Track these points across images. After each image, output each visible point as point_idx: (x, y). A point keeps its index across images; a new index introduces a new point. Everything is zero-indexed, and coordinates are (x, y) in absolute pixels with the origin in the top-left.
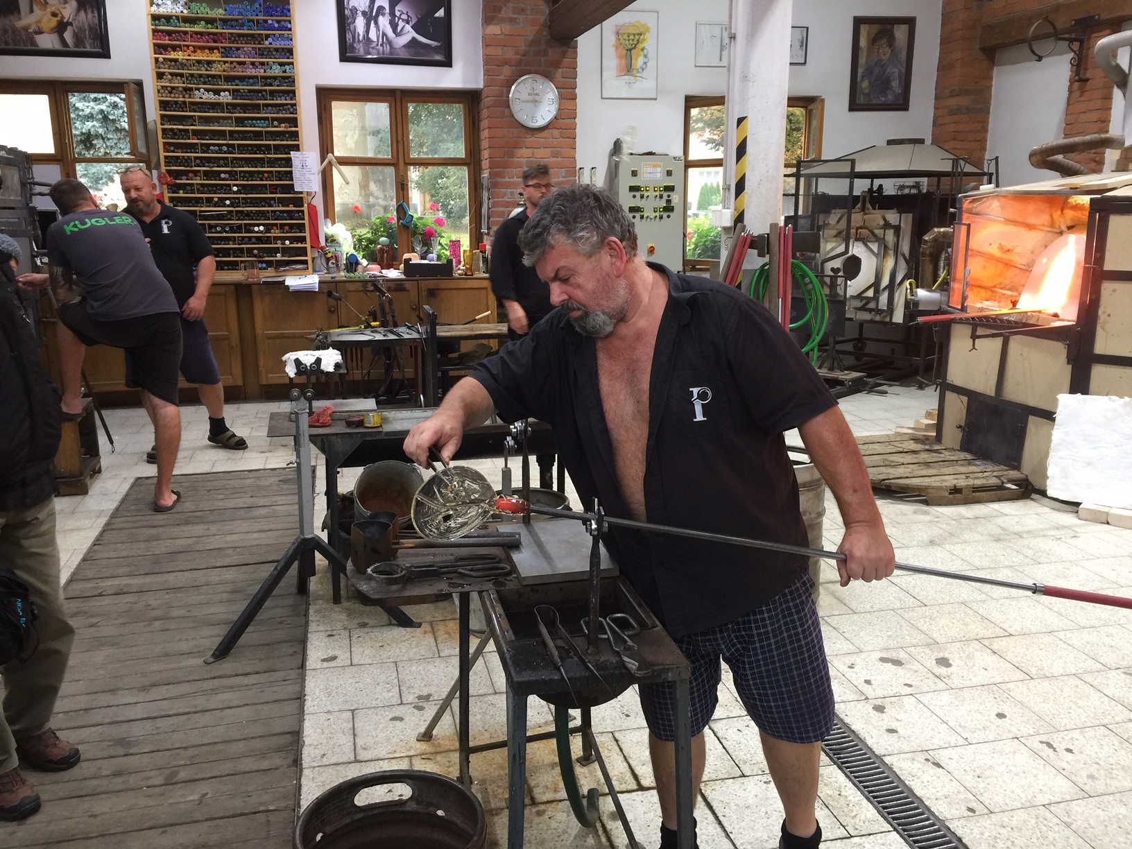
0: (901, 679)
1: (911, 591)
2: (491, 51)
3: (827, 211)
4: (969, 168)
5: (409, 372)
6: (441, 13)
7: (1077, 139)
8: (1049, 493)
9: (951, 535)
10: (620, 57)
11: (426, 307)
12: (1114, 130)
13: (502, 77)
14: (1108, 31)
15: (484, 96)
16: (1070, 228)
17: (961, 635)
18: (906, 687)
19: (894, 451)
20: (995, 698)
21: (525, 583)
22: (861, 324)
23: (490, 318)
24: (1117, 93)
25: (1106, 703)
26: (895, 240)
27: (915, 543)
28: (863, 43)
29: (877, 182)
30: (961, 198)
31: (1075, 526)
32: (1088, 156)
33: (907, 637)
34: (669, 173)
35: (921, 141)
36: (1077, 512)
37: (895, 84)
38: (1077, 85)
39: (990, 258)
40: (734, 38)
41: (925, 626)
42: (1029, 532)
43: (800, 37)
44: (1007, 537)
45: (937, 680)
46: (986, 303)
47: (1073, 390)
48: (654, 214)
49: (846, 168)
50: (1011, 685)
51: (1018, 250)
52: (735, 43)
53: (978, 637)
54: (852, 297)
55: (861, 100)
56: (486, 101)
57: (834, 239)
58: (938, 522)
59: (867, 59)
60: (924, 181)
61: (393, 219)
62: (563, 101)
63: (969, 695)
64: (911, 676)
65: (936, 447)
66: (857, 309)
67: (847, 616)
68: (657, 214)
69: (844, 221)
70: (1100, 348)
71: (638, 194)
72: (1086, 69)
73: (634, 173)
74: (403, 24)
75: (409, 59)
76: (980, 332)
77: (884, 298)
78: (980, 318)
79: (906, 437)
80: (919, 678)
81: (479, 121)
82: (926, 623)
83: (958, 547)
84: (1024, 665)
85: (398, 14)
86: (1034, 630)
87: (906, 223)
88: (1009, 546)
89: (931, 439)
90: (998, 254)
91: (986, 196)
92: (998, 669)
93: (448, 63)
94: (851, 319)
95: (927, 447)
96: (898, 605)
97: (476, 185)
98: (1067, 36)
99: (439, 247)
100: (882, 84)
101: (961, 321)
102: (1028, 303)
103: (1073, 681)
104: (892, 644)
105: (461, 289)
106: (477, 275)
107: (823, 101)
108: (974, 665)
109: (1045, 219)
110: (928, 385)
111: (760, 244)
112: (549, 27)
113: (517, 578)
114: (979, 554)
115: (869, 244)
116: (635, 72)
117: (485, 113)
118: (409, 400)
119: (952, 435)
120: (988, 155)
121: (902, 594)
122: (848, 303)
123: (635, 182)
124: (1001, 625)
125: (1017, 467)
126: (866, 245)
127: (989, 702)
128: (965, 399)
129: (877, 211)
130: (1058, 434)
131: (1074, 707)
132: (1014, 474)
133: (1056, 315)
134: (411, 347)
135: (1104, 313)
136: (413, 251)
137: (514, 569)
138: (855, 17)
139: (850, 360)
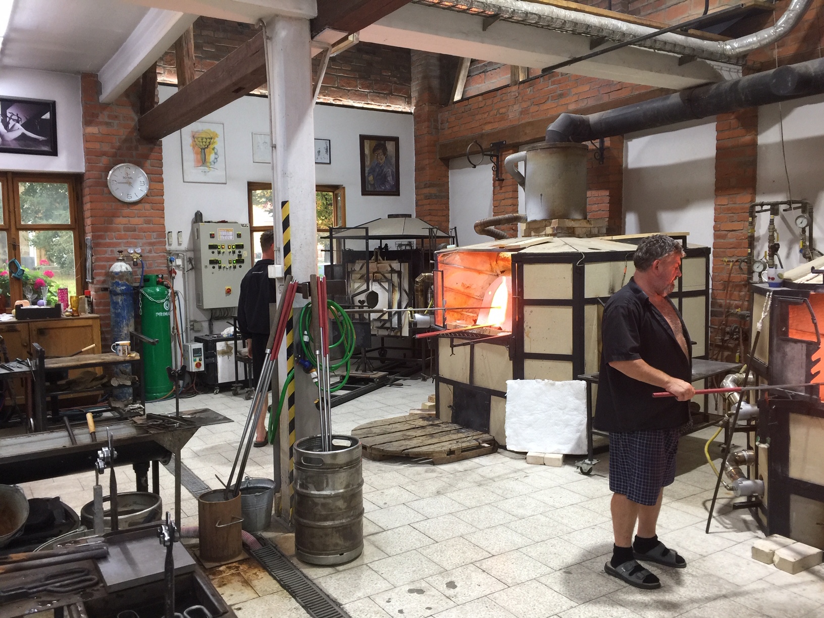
0: (423, 604)
1: (427, 533)
2: (90, 145)
3: (353, 262)
4: (440, 233)
5: (20, 399)
6: (47, 116)
7: (500, 217)
8: (508, 447)
9: (451, 485)
10: (196, 153)
11: (35, 344)
12: (521, 212)
13: (101, 165)
14: (511, 151)
15: (86, 177)
16: (502, 272)
17: (462, 561)
18: (428, 610)
19: (409, 427)
20: (487, 607)
21: (112, 590)
22: (383, 338)
23: (96, 349)
24: (520, 189)
25: (556, 597)
26: (399, 280)
27: (427, 495)
28: (367, 151)
29: (384, 242)
30: (436, 254)
31: (526, 468)
32: (508, 226)
33: (426, 570)
34: (239, 236)
35: (410, 216)
36: (526, 459)
37: (390, 179)
38: (497, 183)
39: (458, 292)
40: (275, 147)
41: (438, 558)
42: (499, 477)
43: (325, 146)
44: (485, 482)
45: (448, 600)
46: (458, 321)
47: (515, 378)
48: (229, 265)
49: (363, 233)
50: (496, 595)
51: (473, 287)
52: (276, 152)
53: (472, 561)
54: (375, 320)
55: (369, 188)
56: (87, 182)
57: (359, 281)
58: (441, 477)
59: (371, 162)
60: (414, 241)
61: (6, 273)
62: (152, 183)
63: (470, 608)
64: (430, 600)
65: (437, 422)
66: (378, 328)
67: (384, 560)
68: (232, 265)
69: (365, 268)
70: (528, 349)
71: (216, 251)
72: (502, 174)
73: (212, 236)
74: (14, 123)
75: (19, 149)
76: (456, 342)
77: (395, 320)
78: (454, 333)
79: (417, 417)
80: (436, 601)
81: (82, 196)
82: (438, 556)
83: (456, 493)
84: (503, 577)
85: (9, 115)
86: (507, 550)
87: (405, 269)
88: (487, 489)
89: (432, 417)
90: (462, 289)
91: (451, 252)
92: (487, 584)
93: (54, 152)
94: (375, 335)
95: (431, 423)
96: (418, 545)
97: (80, 246)
98: (489, 153)
99: (49, 294)
100: (382, 179)
101: (443, 336)
102: (484, 321)
103: (535, 584)
104: (417, 577)
105: (68, 327)
106: (83, 315)
107: (344, 188)
108: (471, 584)
109: (486, 267)
110: (428, 378)
111: (304, 289)
112: (139, 130)
113: (103, 587)
114: (469, 497)
115: (382, 283)
116: (208, 164)
117: (86, 191)
118: (21, 423)
119: (446, 413)
120: (451, 226)
121: (421, 536)
122: (372, 324)
123: (213, 242)
124: (486, 549)
125: (488, 432)
126: (381, 285)
127: (483, 611)
128: (452, 387)
129: (385, 261)
130: (509, 407)
131: (537, 604)
132: (486, 436)
133: (500, 329)
134: (22, 379)
135: (527, 326)
136: (25, 298)
137: (101, 579)
138: (360, 135)
139: (377, 363)
